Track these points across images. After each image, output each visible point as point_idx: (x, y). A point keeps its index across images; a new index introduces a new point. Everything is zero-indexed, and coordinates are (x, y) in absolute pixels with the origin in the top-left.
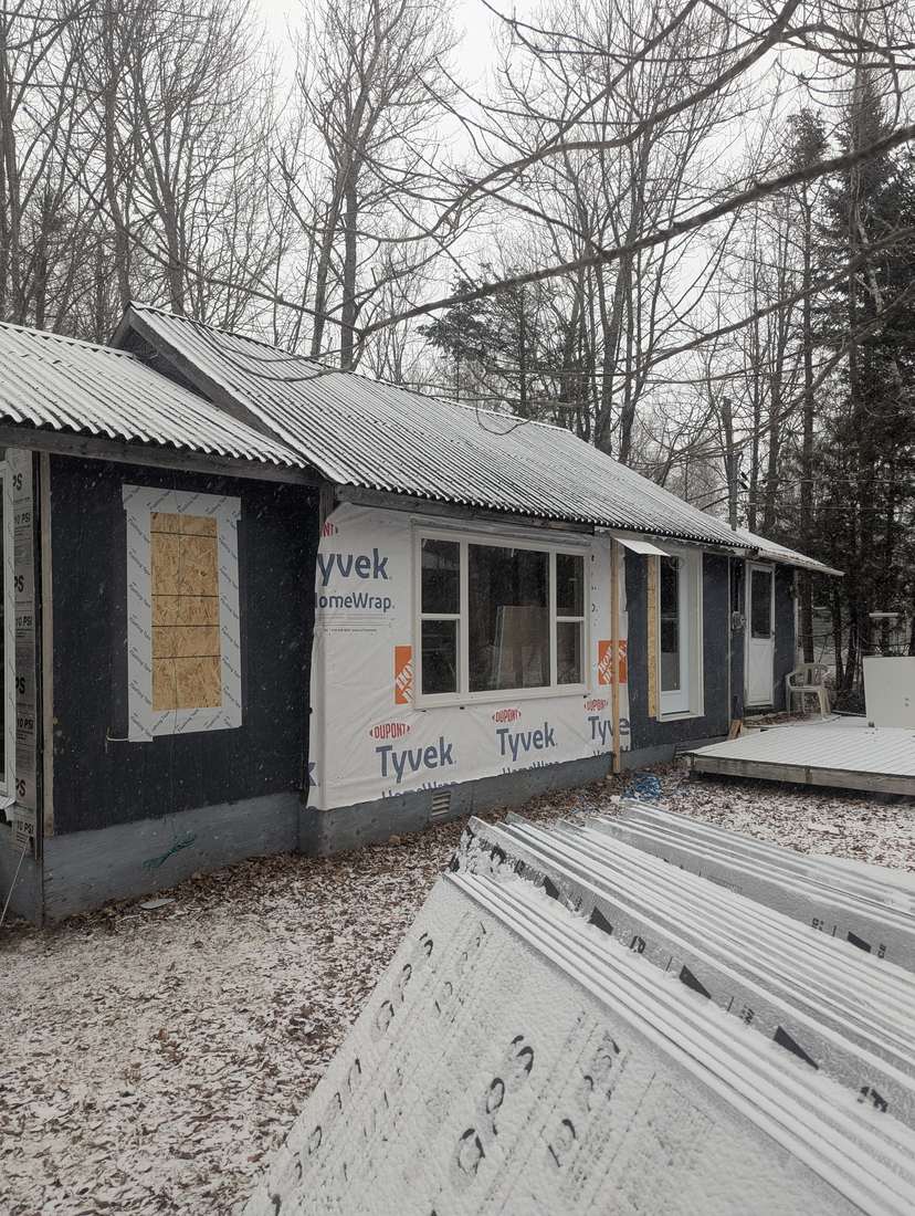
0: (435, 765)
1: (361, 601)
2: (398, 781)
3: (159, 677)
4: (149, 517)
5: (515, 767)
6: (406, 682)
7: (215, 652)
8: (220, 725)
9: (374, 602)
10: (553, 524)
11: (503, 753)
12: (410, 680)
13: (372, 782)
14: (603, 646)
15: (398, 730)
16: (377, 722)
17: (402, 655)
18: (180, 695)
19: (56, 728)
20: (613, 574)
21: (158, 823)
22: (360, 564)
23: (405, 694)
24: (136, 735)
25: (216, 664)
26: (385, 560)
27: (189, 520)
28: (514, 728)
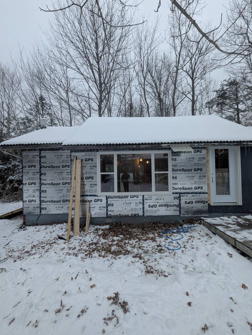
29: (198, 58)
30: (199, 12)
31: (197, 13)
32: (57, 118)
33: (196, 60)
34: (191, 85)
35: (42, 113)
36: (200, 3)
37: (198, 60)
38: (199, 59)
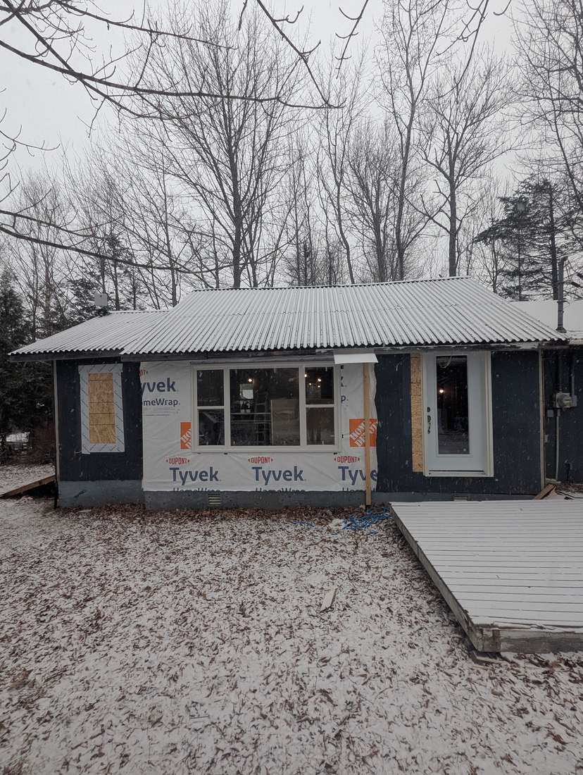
0: (206, 480)
1: (160, 402)
2: (183, 484)
3: (92, 431)
4: (87, 376)
5: (267, 488)
6: (187, 439)
7: (112, 423)
8: (115, 451)
9: (168, 402)
10: (275, 353)
11: (257, 479)
12: (190, 438)
13: (169, 483)
14: (354, 424)
15: (183, 461)
16: (171, 456)
17: (185, 427)
18: (100, 438)
19: (60, 447)
20: (365, 377)
21: (94, 483)
22: (160, 386)
23: (187, 445)
24: (84, 451)
25: (113, 427)
26: (174, 383)
27: (102, 375)
28: (266, 467)
29: (464, 130)
30: (450, 31)
31: (446, 34)
32: (145, 282)
33: (457, 134)
34: (448, 193)
35: (113, 273)
36: (453, 10)
37: (463, 134)
38: (466, 132)
